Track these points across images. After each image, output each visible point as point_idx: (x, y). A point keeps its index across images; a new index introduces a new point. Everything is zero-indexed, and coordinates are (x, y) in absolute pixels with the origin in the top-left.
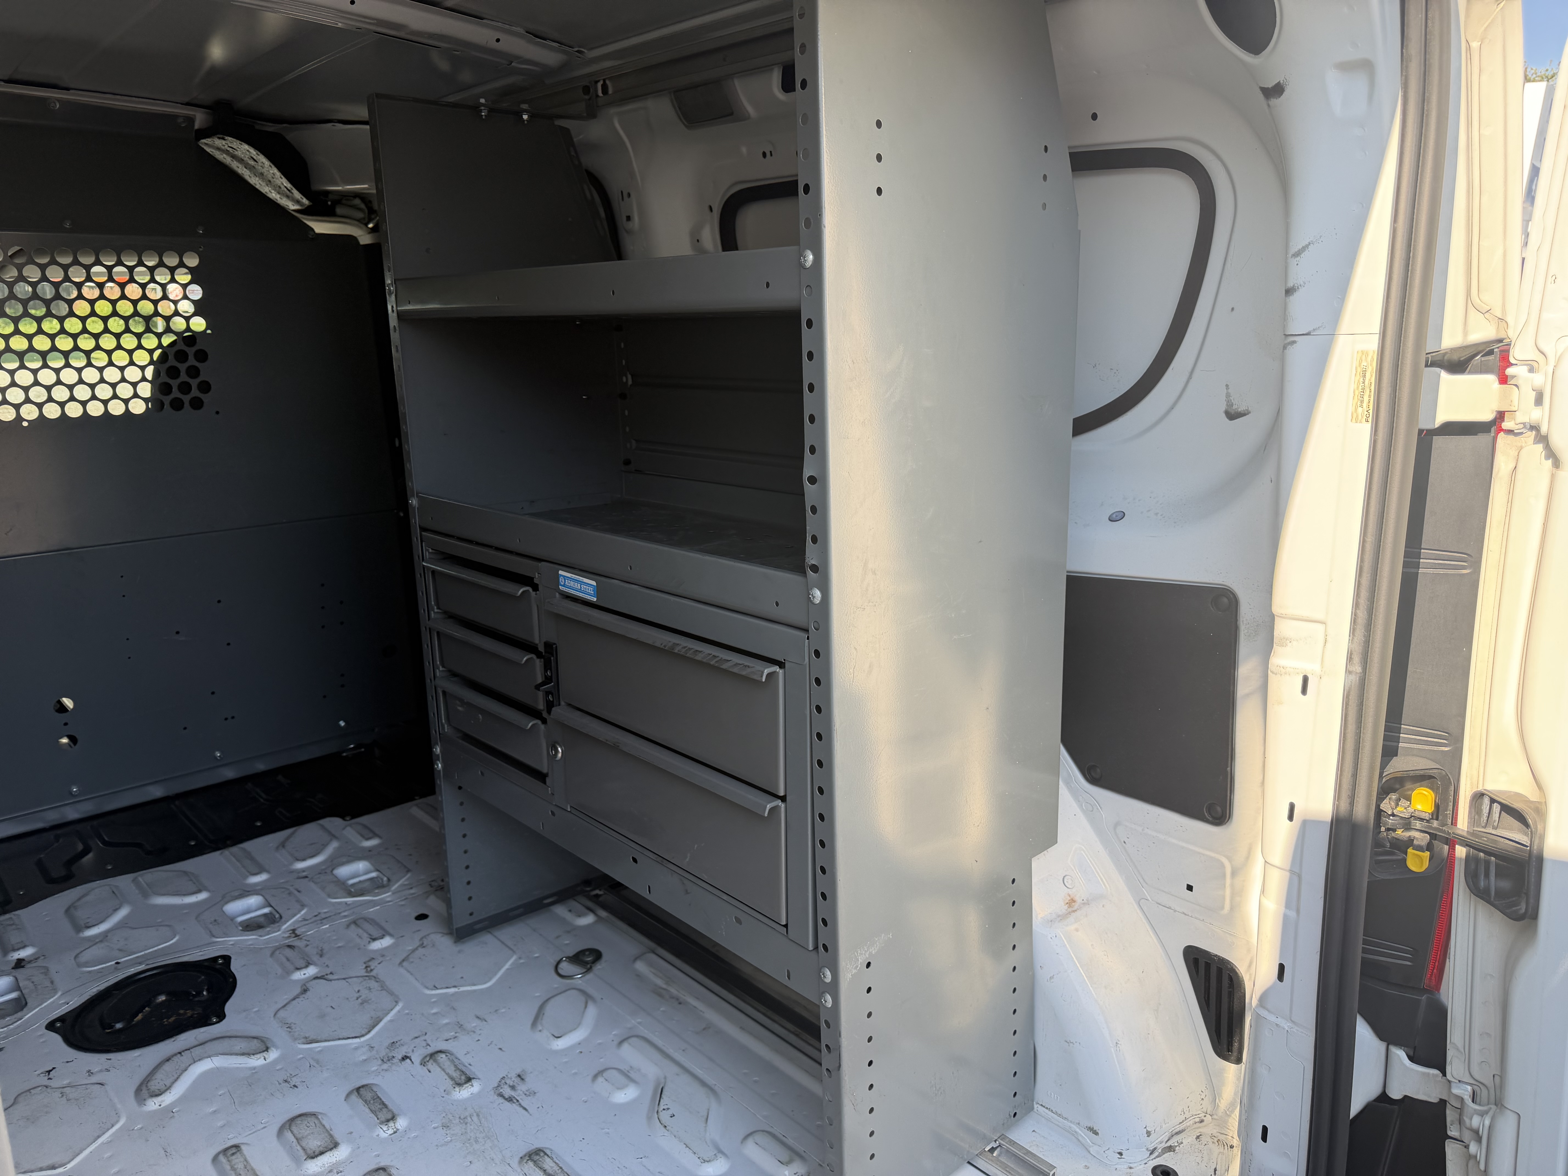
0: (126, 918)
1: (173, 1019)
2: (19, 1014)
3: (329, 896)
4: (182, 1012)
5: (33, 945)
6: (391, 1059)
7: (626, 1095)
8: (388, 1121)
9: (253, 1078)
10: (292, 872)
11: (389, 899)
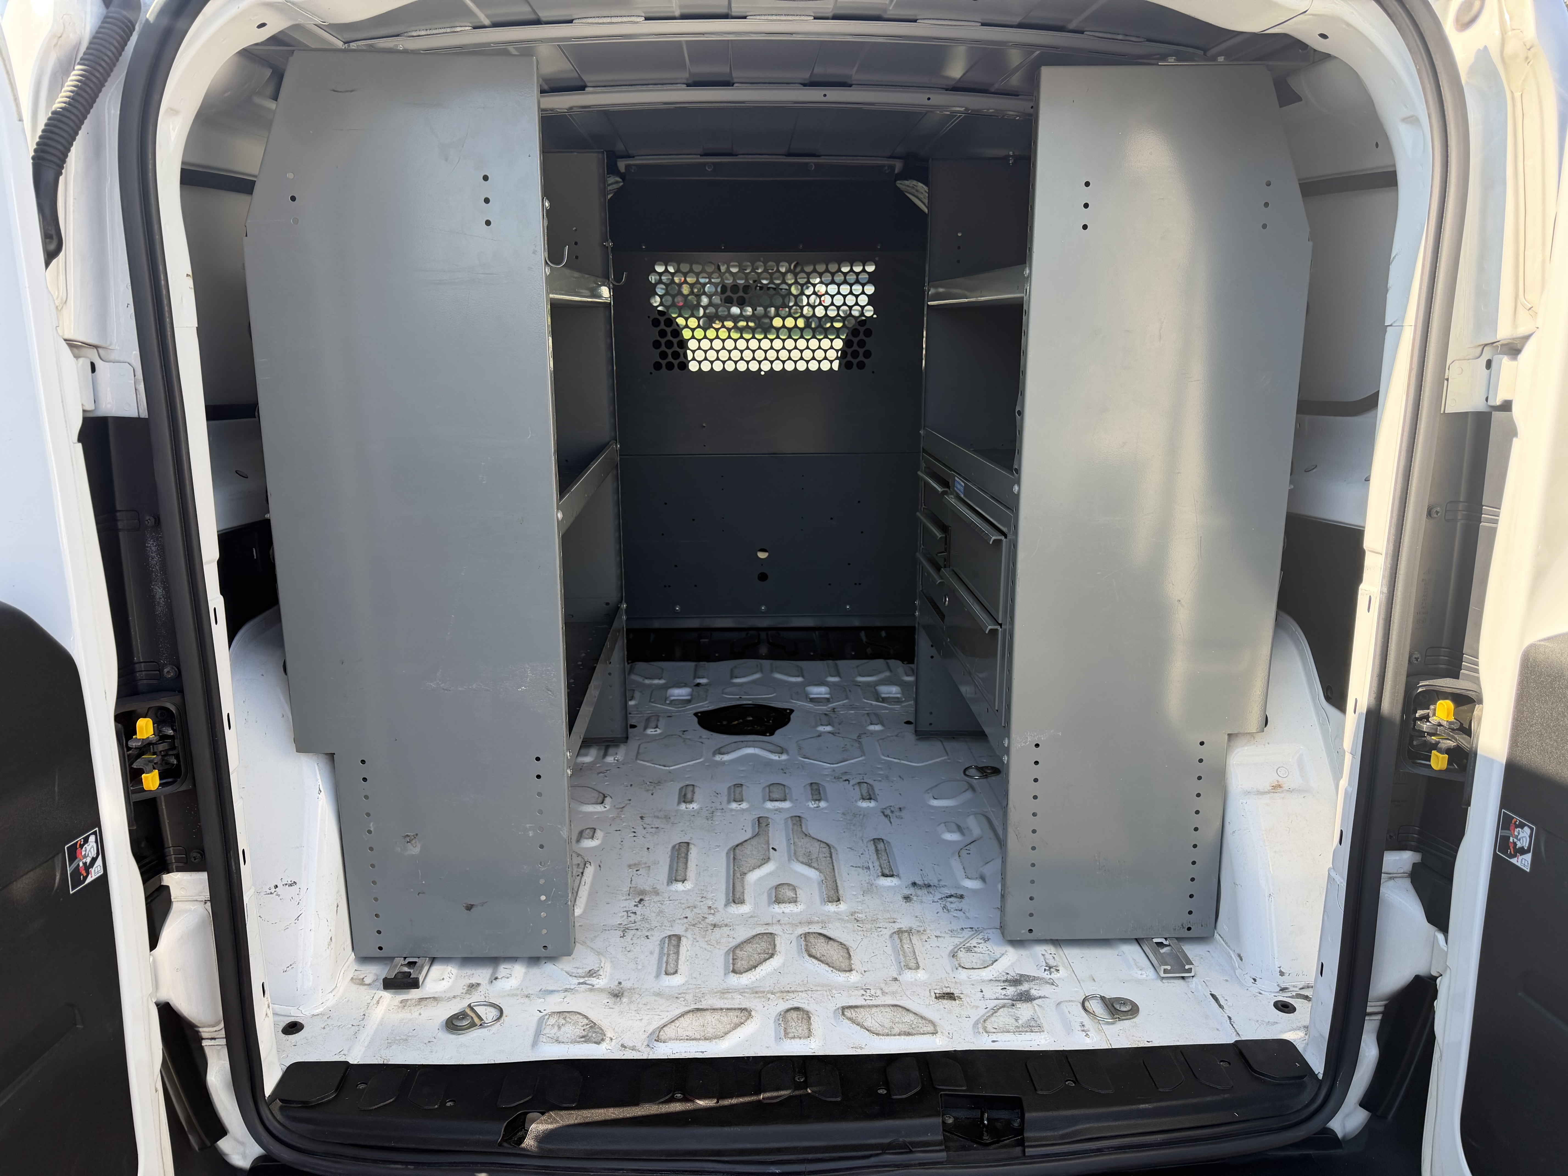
0: (758, 679)
1: (749, 728)
2: (686, 705)
3: (864, 698)
4: (756, 727)
5: (708, 678)
6: (839, 778)
7: (952, 837)
8: (816, 800)
9: (769, 763)
10: (854, 681)
11: (897, 709)
